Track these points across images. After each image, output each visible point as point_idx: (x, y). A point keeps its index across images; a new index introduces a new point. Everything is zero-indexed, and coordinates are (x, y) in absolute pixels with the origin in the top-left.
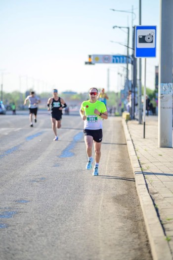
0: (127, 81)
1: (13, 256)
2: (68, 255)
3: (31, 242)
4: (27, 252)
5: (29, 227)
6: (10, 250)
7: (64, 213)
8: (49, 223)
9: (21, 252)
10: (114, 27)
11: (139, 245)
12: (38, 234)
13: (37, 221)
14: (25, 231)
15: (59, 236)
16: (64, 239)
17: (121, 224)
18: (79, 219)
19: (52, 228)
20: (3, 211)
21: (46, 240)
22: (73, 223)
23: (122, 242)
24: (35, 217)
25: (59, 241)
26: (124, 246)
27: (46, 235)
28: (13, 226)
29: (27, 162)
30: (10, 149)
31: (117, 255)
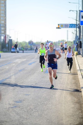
0: (77, 36)
1: (22, 121)
2: (48, 121)
3: (30, 114)
4: (29, 119)
5: (30, 107)
6: (21, 118)
7: (46, 101)
8: (39, 105)
9: (26, 119)
10: (70, 11)
11: (82, 116)
12: (34, 110)
13: (33, 104)
14: (28, 109)
15: (44, 111)
16: (46, 113)
17: (73, 106)
18: (53, 104)
19: (40, 107)
20: (17, 100)
21: (37, 114)
22: (50, 105)
23: (73, 114)
24: (33, 102)
25: (44, 114)
26: (75, 117)
27: (38, 111)
28: (22, 107)
29: (29, 76)
30: (21, 70)
31: (71, 121)
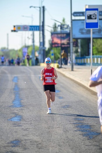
10: (30, 7)
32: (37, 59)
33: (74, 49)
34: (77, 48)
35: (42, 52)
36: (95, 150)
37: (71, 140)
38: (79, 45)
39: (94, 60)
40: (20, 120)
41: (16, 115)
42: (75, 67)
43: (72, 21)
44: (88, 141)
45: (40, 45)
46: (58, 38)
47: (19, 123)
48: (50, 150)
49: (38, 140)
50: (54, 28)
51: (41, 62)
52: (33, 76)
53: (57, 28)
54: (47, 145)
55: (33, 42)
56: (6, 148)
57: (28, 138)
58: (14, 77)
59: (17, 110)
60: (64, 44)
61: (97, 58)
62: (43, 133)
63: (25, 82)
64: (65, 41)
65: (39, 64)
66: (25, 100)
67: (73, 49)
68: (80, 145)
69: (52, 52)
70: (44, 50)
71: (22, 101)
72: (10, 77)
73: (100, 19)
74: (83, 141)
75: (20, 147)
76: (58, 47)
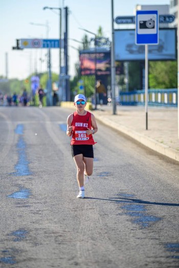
10: (45, 8)
32: (55, 96)
33: (118, 78)
34: (122, 76)
35: (64, 83)
36: (153, 246)
37: (113, 230)
38: (126, 71)
39: (150, 97)
40: (27, 197)
41: (21, 188)
42: (119, 108)
43: (114, 31)
44: (141, 231)
45: (61, 72)
46: (91, 60)
47: (25, 202)
48: (78, 247)
49: (56, 230)
50: (83, 43)
51: (62, 101)
52: (48, 124)
53: (90, 43)
54: (71, 237)
55: (49, 66)
56: (4, 244)
57: (41, 226)
58: (18, 126)
59: (23, 180)
60: (100, 70)
61: (156, 93)
62: (66, 218)
63: (36, 134)
64: (102, 66)
65: (58, 104)
66: (36, 164)
67: (115, 78)
68: (127, 237)
69: (80, 83)
70: (67, 81)
71: (31, 165)
72: (10, 125)
73: (160, 29)
74: (132, 231)
75: (28, 241)
76: (91, 74)
